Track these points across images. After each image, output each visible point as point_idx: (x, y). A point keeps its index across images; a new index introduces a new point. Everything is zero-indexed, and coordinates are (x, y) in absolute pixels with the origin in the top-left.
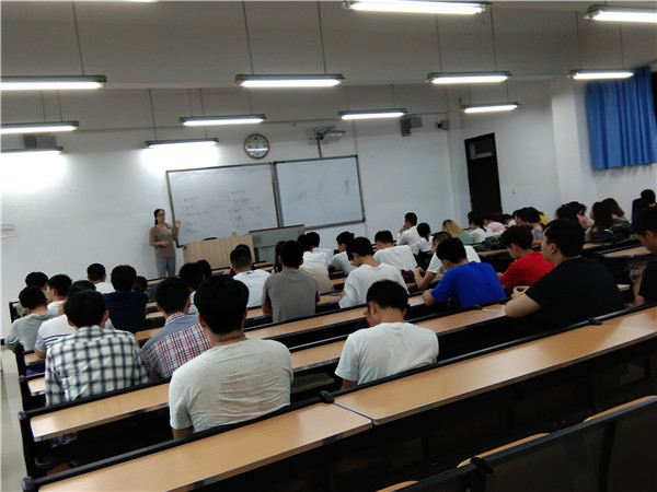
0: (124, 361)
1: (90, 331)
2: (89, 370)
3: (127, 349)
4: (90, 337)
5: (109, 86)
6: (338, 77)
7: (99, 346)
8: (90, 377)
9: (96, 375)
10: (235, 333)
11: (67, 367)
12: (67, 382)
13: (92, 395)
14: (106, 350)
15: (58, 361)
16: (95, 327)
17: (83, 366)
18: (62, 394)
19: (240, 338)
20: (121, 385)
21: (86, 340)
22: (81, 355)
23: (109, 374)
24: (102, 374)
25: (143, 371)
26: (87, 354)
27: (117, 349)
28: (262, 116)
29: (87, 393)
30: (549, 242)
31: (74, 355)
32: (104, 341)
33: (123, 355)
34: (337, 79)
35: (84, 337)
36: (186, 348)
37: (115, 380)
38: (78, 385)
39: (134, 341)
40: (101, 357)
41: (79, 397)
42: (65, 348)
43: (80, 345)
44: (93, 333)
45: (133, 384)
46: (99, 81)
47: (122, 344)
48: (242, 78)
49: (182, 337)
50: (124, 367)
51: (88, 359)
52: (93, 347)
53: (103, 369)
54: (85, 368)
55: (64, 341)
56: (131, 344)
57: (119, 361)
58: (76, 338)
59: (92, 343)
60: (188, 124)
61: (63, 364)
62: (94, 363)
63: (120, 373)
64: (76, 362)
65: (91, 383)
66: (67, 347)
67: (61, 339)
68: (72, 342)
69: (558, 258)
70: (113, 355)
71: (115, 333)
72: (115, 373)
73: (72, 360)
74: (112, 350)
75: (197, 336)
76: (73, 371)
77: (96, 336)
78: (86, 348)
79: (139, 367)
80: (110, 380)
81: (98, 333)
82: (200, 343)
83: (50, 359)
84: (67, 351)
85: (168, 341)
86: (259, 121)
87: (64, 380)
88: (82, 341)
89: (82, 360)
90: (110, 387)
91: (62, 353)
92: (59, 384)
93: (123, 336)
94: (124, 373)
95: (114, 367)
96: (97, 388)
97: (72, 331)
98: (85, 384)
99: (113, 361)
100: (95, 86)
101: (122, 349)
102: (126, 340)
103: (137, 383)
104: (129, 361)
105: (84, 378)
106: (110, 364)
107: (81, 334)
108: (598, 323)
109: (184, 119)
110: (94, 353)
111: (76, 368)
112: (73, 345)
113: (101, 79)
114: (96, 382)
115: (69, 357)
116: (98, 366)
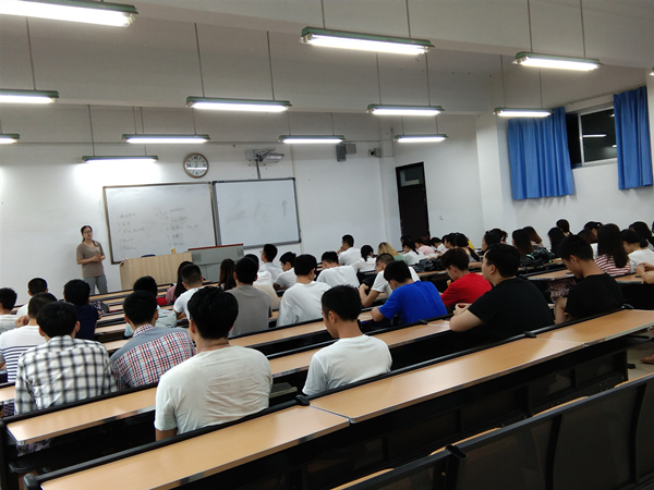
0: (96, 370)
1: (62, 340)
2: (63, 379)
3: (99, 359)
4: (62, 346)
6: (286, 103)
7: (71, 356)
8: (64, 385)
9: (69, 384)
11: (40, 375)
12: (40, 390)
13: (65, 402)
14: (78, 360)
15: (31, 369)
16: (67, 337)
17: (56, 374)
18: (33, 402)
20: (93, 394)
21: (58, 350)
22: (54, 364)
23: (82, 383)
24: (76, 383)
25: (113, 381)
26: (61, 363)
27: (89, 358)
28: (206, 137)
29: (61, 401)
30: (488, 264)
31: (48, 364)
32: (76, 351)
33: (95, 364)
35: (56, 346)
37: (88, 388)
38: (52, 393)
39: (105, 352)
40: (74, 366)
41: (52, 404)
42: (38, 357)
43: (52, 354)
44: (65, 343)
45: (102, 393)
46: (51, 97)
47: (94, 353)
48: (192, 99)
50: (96, 376)
51: (62, 368)
52: (66, 356)
53: (76, 377)
54: (59, 376)
55: (36, 350)
56: (102, 354)
57: (91, 370)
58: (49, 347)
59: (65, 352)
60: (132, 141)
61: (36, 373)
62: (68, 372)
63: (92, 382)
64: (49, 370)
65: (65, 391)
66: (40, 355)
67: (34, 348)
68: (45, 351)
70: (86, 365)
71: (86, 343)
72: (87, 382)
73: (45, 368)
74: (84, 359)
76: (47, 379)
77: (68, 346)
78: (60, 358)
79: (109, 377)
80: (82, 389)
81: (70, 343)
83: (21, 368)
84: (41, 360)
86: (202, 141)
87: (36, 389)
88: (55, 350)
89: (56, 369)
90: (83, 396)
91: (35, 362)
92: (31, 392)
93: (94, 346)
94: (96, 382)
95: (87, 376)
96: (70, 397)
97: (43, 342)
98: (58, 392)
99: (86, 370)
100: (46, 101)
101: (94, 359)
103: (106, 392)
104: (100, 370)
105: (58, 386)
106: (83, 373)
107: (53, 344)
108: (533, 336)
109: (127, 136)
110: (67, 362)
111: (50, 376)
112: (46, 354)
113: (53, 94)
114: (69, 390)
115: (42, 366)
116: (71, 375)
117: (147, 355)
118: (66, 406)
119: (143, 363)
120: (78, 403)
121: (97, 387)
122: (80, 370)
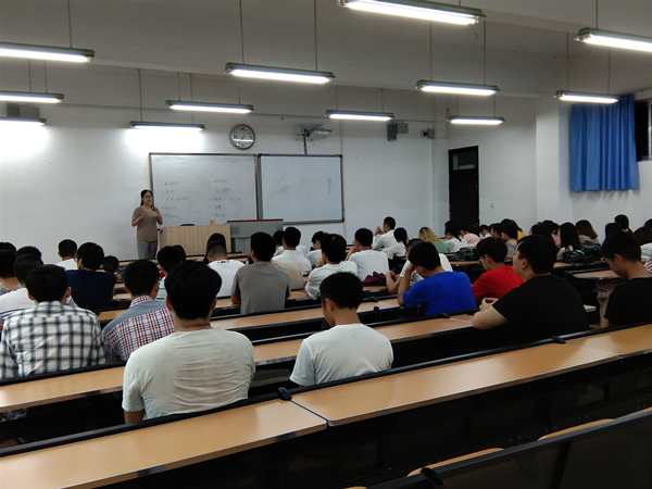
0: (82, 340)
1: (50, 306)
2: (45, 347)
3: (87, 328)
4: (49, 312)
5: (97, 61)
6: (329, 75)
7: (57, 323)
8: (46, 353)
9: (52, 352)
10: (200, 321)
11: (23, 341)
12: (22, 357)
13: (45, 372)
14: (64, 328)
15: (14, 334)
16: (56, 303)
17: (39, 342)
18: (15, 368)
19: (206, 326)
20: (77, 364)
21: (44, 316)
22: (38, 330)
23: (65, 352)
24: (59, 352)
25: (102, 352)
26: (45, 330)
27: (76, 327)
28: (250, 107)
29: (42, 370)
30: (521, 257)
31: (32, 330)
32: (63, 318)
33: (82, 334)
34: (328, 77)
35: (42, 312)
36: (148, 332)
37: (72, 358)
38: (33, 361)
39: (95, 321)
40: (59, 334)
41: (32, 373)
42: (23, 322)
43: (38, 320)
44: (53, 309)
45: (89, 364)
46: (87, 56)
47: (82, 322)
48: (232, 66)
49: (145, 321)
50: (82, 346)
51: (45, 336)
52: (51, 323)
53: (60, 346)
54: (42, 344)
55: (22, 314)
56: (92, 323)
57: (77, 340)
58: (35, 312)
59: (52, 319)
60: (174, 107)
61: (20, 338)
62: (51, 340)
63: (77, 352)
64: (32, 337)
65: (46, 360)
66: (25, 321)
67: (20, 312)
68: (30, 316)
69: (528, 274)
70: (72, 334)
71: (75, 311)
72: (72, 352)
73: (29, 334)
74: (71, 328)
75: (161, 322)
76: (29, 346)
77: (56, 312)
78: (45, 324)
79: (97, 348)
80: (65, 359)
81: (58, 309)
82: (163, 329)
83: (6, 332)
84: (25, 325)
85: (131, 324)
86: (247, 111)
87: (19, 354)
88: (41, 316)
89: (39, 336)
90: (65, 366)
91: (19, 327)
92: (14, 357)
93: (84, 314)
94: (82, 352)
95: (72, 346)
96: (52, 366)
97: (32, 305)
98: (39, 360)
99: (71, 339)
100: (82, 59)
101: (82, 328)
102: (86, 318)
103: (93, 364)
104: (88, 341)
105: (39, 354)
106: (68, 342)
107: (40, 309)
108: (562, 342)
109: (170, 103)
110: (52, 330)
111: (32, 343)
112: (31, 319)
113: (88, 53)
114: (51, 359)
115: (25, 331)
116: (55, 343)
117: (139, 328)
118: (46, 375)
119: (134, 336)
120: (59, 373)
121: (82, 358)
122: (65, 339)
